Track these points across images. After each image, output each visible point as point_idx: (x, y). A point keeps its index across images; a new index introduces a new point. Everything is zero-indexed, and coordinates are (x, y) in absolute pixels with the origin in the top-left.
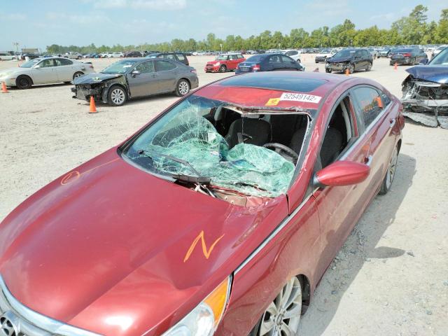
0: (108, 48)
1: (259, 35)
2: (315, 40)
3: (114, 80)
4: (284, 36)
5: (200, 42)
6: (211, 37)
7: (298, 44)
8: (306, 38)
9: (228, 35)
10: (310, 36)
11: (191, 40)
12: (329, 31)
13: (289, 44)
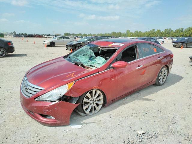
0: (86, 35)
1: (149, 31)
2: (176, 34)
3: (81, 44)
4: (161, 31)
5: (123, 33)
6: (128, 31)
7: (168, 35)
8: (172, 33)
9: (135, 31)
10: (174, 32)
11: (119, 32)
12: (184, 30)
13: (164, 35)
